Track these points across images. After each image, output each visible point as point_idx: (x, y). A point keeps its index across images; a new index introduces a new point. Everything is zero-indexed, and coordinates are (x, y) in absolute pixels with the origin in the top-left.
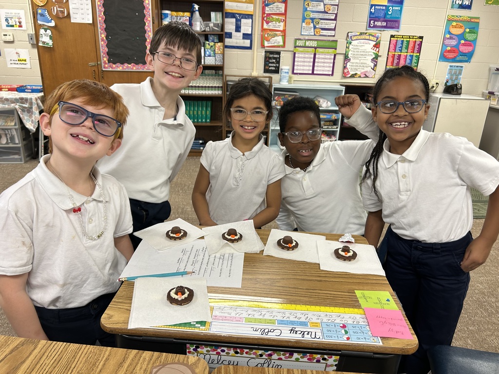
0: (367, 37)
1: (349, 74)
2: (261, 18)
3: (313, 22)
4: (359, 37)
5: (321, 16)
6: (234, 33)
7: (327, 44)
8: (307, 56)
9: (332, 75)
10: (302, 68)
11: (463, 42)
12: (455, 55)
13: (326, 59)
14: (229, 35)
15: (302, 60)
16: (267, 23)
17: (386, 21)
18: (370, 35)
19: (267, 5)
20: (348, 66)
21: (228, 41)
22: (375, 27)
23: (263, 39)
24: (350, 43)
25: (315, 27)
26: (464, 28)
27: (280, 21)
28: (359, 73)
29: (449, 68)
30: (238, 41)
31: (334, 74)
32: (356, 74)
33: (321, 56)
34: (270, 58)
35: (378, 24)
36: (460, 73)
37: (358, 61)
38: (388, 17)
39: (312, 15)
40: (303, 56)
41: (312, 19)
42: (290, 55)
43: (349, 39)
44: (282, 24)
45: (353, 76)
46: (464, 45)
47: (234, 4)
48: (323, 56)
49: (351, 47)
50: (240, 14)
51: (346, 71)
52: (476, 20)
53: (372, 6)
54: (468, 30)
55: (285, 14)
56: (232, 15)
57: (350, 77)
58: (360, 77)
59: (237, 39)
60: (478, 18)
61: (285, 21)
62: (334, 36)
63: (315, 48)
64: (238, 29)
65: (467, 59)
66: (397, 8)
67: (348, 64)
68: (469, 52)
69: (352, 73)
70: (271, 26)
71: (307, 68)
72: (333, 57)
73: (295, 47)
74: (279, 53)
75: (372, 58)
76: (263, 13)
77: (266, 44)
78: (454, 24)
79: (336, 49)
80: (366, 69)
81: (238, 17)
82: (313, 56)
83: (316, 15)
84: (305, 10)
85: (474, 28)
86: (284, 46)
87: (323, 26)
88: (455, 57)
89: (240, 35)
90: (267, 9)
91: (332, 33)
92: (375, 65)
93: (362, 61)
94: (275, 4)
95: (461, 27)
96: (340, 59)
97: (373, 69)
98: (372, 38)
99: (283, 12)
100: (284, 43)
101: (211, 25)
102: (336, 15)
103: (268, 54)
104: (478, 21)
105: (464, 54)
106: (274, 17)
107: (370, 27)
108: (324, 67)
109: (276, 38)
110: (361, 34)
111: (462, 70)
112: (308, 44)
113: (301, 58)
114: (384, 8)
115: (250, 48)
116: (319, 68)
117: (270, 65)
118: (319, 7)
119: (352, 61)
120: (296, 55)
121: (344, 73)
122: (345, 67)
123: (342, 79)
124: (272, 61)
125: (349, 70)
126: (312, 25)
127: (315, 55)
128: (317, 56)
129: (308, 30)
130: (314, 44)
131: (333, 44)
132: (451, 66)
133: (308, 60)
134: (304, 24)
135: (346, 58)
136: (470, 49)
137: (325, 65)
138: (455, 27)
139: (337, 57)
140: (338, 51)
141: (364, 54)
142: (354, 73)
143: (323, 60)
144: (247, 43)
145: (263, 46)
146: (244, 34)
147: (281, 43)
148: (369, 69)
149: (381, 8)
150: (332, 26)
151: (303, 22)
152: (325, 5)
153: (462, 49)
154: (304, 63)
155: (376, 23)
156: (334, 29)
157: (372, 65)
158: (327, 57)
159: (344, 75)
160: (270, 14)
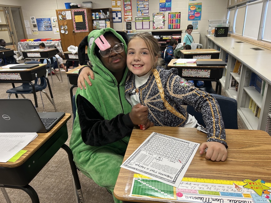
0: (160, 14)
2: (124, 12)
3: (141, 11)
4: (157, 15)
5: (143, 9)
6: (116, 18)
7: (146, 18)
8: (140, 23)
9: (149, 29)
10: (139, 27)
11: (196, 13)
12: (194, 18)
13: (146, 23)
14: (114, 18)
17: (166, 8)
18: (161, 13)
19: (125, 7)
20: (154, 25)
21: (114, 20)
22: (162, 10)
23: (125, 18)
24: (154, 17)
25: (142, 13)
26: (195, 7)
27: (130, 12)
28: (159, 27)
29: (192, 22)
30: (117, 20)
31: (150, 28)
32: (158, 28)
33: (145, 23)
35: (163, 9)
36: (197, 24)
37: (158, 23)
38: (166, 6)
39: (140, 9)
40: (138, 23)
41: (140, 10)
42: (134, 23)
43: (154, 16)
44: (131, 13)
45: (157, 29)
46: (196, 14)
47: (115, 8)
48: (145, 22)
49: (154, 18)
50: (117, 11)
51: (154, 27)
52: (200, 4)
53: (160, 3)
54: (197, 8)
56: (115, 12)
57: (156, 29)
58: (159, 28)
59: (117, 19)
60: (201, 3)
62: (148, 15)
64: (117, 16)
65: (199, 19)
66: (169, 3)
67: (154, 24)
68: (199, 16)
69: (156, 27)
70: (127, 14)
71: (141, 27)
73: (136, 20)
74: (131, 23)
75: (162, 21)
76: (124, 10)
79: (149, 20)
80: (161, 26)
81: (116, 12)
82: (142, 23)
83: (141, 9)
84: (138, 7)
85: (200, 7)
87: (144, 12)
88: (194, 19)
91: (148, 14)
92: (164, 24)
93: (159, 23)
94: (128, 7)
95: (194, 7)
96: (151, 23)
97: (164, 25)
98: (161, 14)
99: (131, 9)
100: (132, 19)
101: (107, 16)
102: (148, 8)
103: (127, 23)
104: (201, 4)
105: (197, 17)
106: (128, 11)
107: (160, 11)
108: (146, 26)
109: (129, 18)
110: (158, 13)
111: (198, 23)
112: (139, 19)
113: (138, 24)
114: (165, 4)
115: (121, 22)
116: (145, 27)
117: (128, 27)
118: (142, 6)
119: (156, 23)
120: (136, 23)
121: (153, 27)
122: (153, 26)
123: (153, 30)
124: (129, 25)
126: (140, 12)
127: (142, 22)
128: (143, 23)
129: (139, 14)
130: (142, 19)
131: (148, 18)
132: (193, 22)
133: (141, 24)
134: (138, 12)
135: (154, 22)
136: (199, 15)
137: (147, 25)
138: (192, 7)
139: (150, 22)
140: (150, 20)
141: (160, 20)
142: (157, 27)
143: (145, 24)
144: (120, 20)
145: (125, 21)
146: (119, 18)
148: (162, 25)
149: (164, 4)
150: (147, 12)
151: (137, 11)
152: (144, 5)
153: (196, 15)
154: (139, 25)
155: (162, 9)
156: (148, 13)
157: (163, 24)
158: (147, 22)
159: (154, 28)
160: (126, 10)
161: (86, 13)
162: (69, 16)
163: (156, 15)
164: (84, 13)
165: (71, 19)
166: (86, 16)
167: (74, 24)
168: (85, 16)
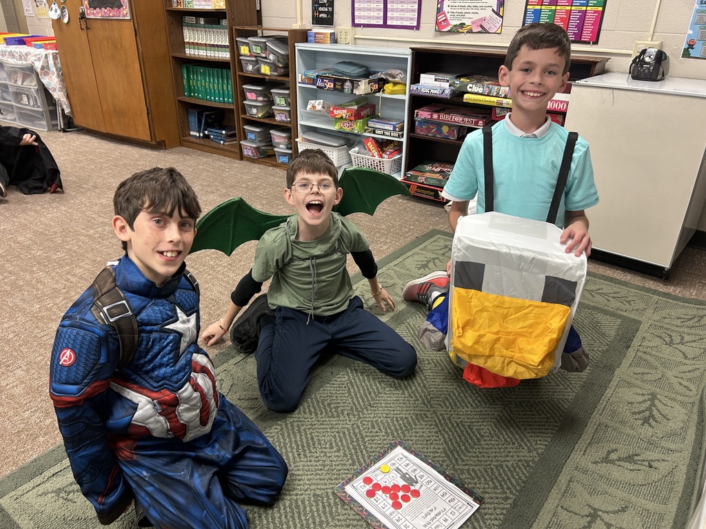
1: (449, 24)
9: (418, 27)
10: (366, 14)
20: (446, 9)
28: (468, 22)
31: (421, 25)
32: (462, 25)
51: (441, 18)
57: (451, 32)
58: (470, 32)
67: (446, 3)
69: (453, 23)
71: (375, 14)
80: (482, 14)
92: (501, 4)
97: (498, 15)
108: (402, 10)
116: (396, 14)
117: (320, 9)
121: (437, 23)
122: (439, 11)
123: (436, 36)
124: (322, 2)
125: (448, 16)
142: (458, 22)
148: (488, 13)
154: (369, 4)
157: (495, 3)
159: (440, 27)
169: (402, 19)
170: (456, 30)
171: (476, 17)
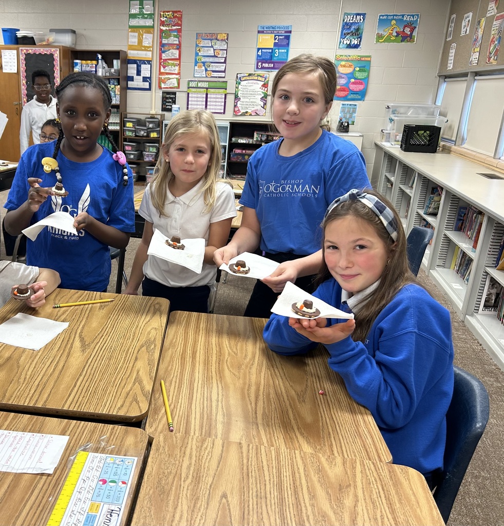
0: (256, 78)
1: (240, 112)
2: (158, 63)
3: (204, 65)
4: (248, 78)
5: (211, 60)
6: (135, 77)
7: (218, 85)
8: (199, 96)
9: (224, 113)
11: (353, 80)
12: (345, 93)
13: (217, 98)
14: (132, 79)
15: (195, 99)
16: (164, 67)
17: (273, 63)
18: (258, 76)
19: (164, 52)
20: (238, 105)
21: (130, 84)
22: (263, 68)
23: (160, 81)
24: (240, 83)
25: (206, 70)
26: (353, 67)
27: (175, 65)
28: (249, 111)
29: (341, 106)
30: (139, 83)
31: (226, 112)
32: (247, 112)
33: (212, 96)
34: (167, 98)
35: (266, 65)
36: (354, 112)
37: (248, 100)
38: (275, 58)
39: (203, 60)
40: (195, 95)
41: (204, 63)
42: (185, 95)
43: (239, 80)
44: (177, 68)
46: (354, 83)
47: (135, 52)
48: (214, 96)
49: (240, 87)
50: (140, 61)
51: (236, 109)
52: (367, 59)
53: (259, 49)
54: (358, 69)
55: (179, 59)
56: (134, 62)
57: (241, 115)
58: (251, 115)
59: (138, 82)
60: (370, 57)
61: (179, 65)
62: (224, 77)
63: (207, 89)
64: (139, 73)
65: (360, 97)
66: (283, 51)
67: (239, 103)
68: (360, 91)
69: (242, 111)
70: (167, 70)
72: (224, 96)
73: (189, 88)
74: (174, 94)
75: (261, 97)
76: (161, 59)
77: (163, 85)
78: (343, 63)
79: (226, 89)
80: (256, 108)
81: (138, 63)
82: (205, 96)
83: (207, 59)
84: (197, 54)
85: (364, 67)
86: (178, 87)
87: (214, 69)
88: (346, 96)
89: (141, 78)
90: (163, 55)
91: (223, 75)
92: (265, 104)
93: (251, 100)
94: (170, 51)
95: (350, 66)
96: (231, 99)
97: (263, 108)
98: (260, 78)
99: (178, 57)
100: (179, 84)
101: (113, 70)
102: (226, 58)
103: (165, 95)
104: (369, 59)
105: (356, 93)
106: (170, 62)
107: (257, 68)
108: (216, 105)
109: (171, 80)
110: (250, 75)
111: (356, 108)
112: (200, 85)
113: (194, 97)
114: (270, 51)
115: (150, 89)
116: (212, 107)
117: (167, 104)
118: (209, 52)
119: (242, 100)
120: (190, 95)
121: (234, 111)
122: (235, 106)
123: (233, 117)
125: (240, 108)
126: (203, 68)
127: (207, 95)
128: (209, 96)
129: (200, 73)
130: (206, 85)
131: (224, 85)
132: (343, 105)
133: (201, 99)
134: (196, 68)
135: (237, 98)
136: (361, 87)
137: (217, 104)
138: (344, 66)
139: (228, 96)
140: (228, 91)
141: (254, 93)
142: (245, 111)
143: (214, 100)
144: (146, 85)
145: (160, 88)
146: (143, 77)
147: (176, 85)
148: (259, 108)
149: (268, 51)
150: (223, 68)
151: (196, 65)
152: (214, 50)
153: (352, 87)
154: (197, 101)
155: (263, 65)
156: (224, 72)
157: (262, 104)
158: (218, 96)
159: (236, 113)
160: (166, 60)
161: (58, 59)
162: (10, 64)
163: (245, 78)
164: (54, 60)
165: (16, 72)
166: (58, 68)
167: (24, 85)
168: (54, 66)
169: (215, 109)
170: (244, 114)
171: (253, 109)
